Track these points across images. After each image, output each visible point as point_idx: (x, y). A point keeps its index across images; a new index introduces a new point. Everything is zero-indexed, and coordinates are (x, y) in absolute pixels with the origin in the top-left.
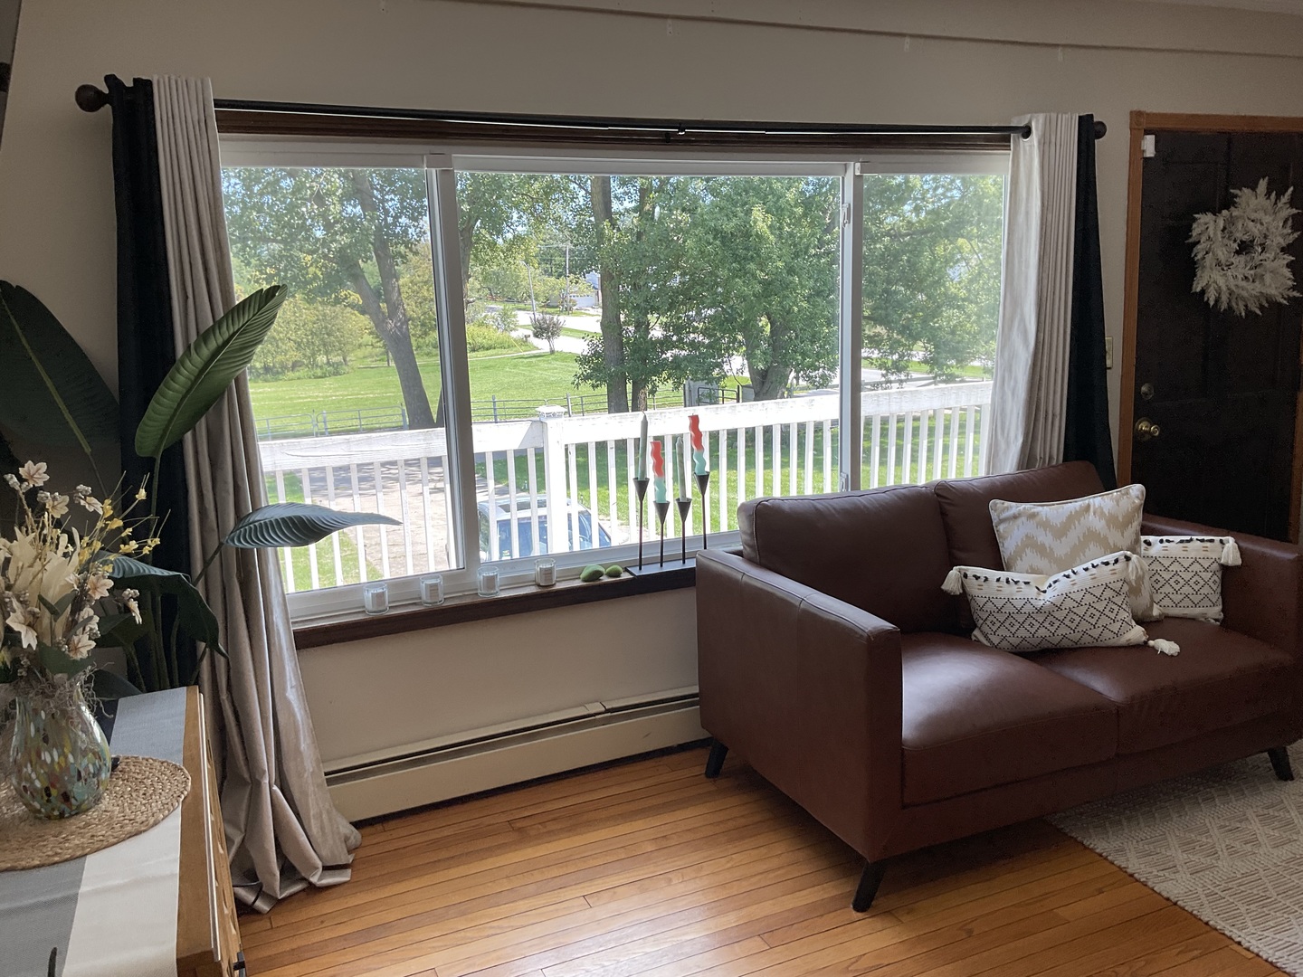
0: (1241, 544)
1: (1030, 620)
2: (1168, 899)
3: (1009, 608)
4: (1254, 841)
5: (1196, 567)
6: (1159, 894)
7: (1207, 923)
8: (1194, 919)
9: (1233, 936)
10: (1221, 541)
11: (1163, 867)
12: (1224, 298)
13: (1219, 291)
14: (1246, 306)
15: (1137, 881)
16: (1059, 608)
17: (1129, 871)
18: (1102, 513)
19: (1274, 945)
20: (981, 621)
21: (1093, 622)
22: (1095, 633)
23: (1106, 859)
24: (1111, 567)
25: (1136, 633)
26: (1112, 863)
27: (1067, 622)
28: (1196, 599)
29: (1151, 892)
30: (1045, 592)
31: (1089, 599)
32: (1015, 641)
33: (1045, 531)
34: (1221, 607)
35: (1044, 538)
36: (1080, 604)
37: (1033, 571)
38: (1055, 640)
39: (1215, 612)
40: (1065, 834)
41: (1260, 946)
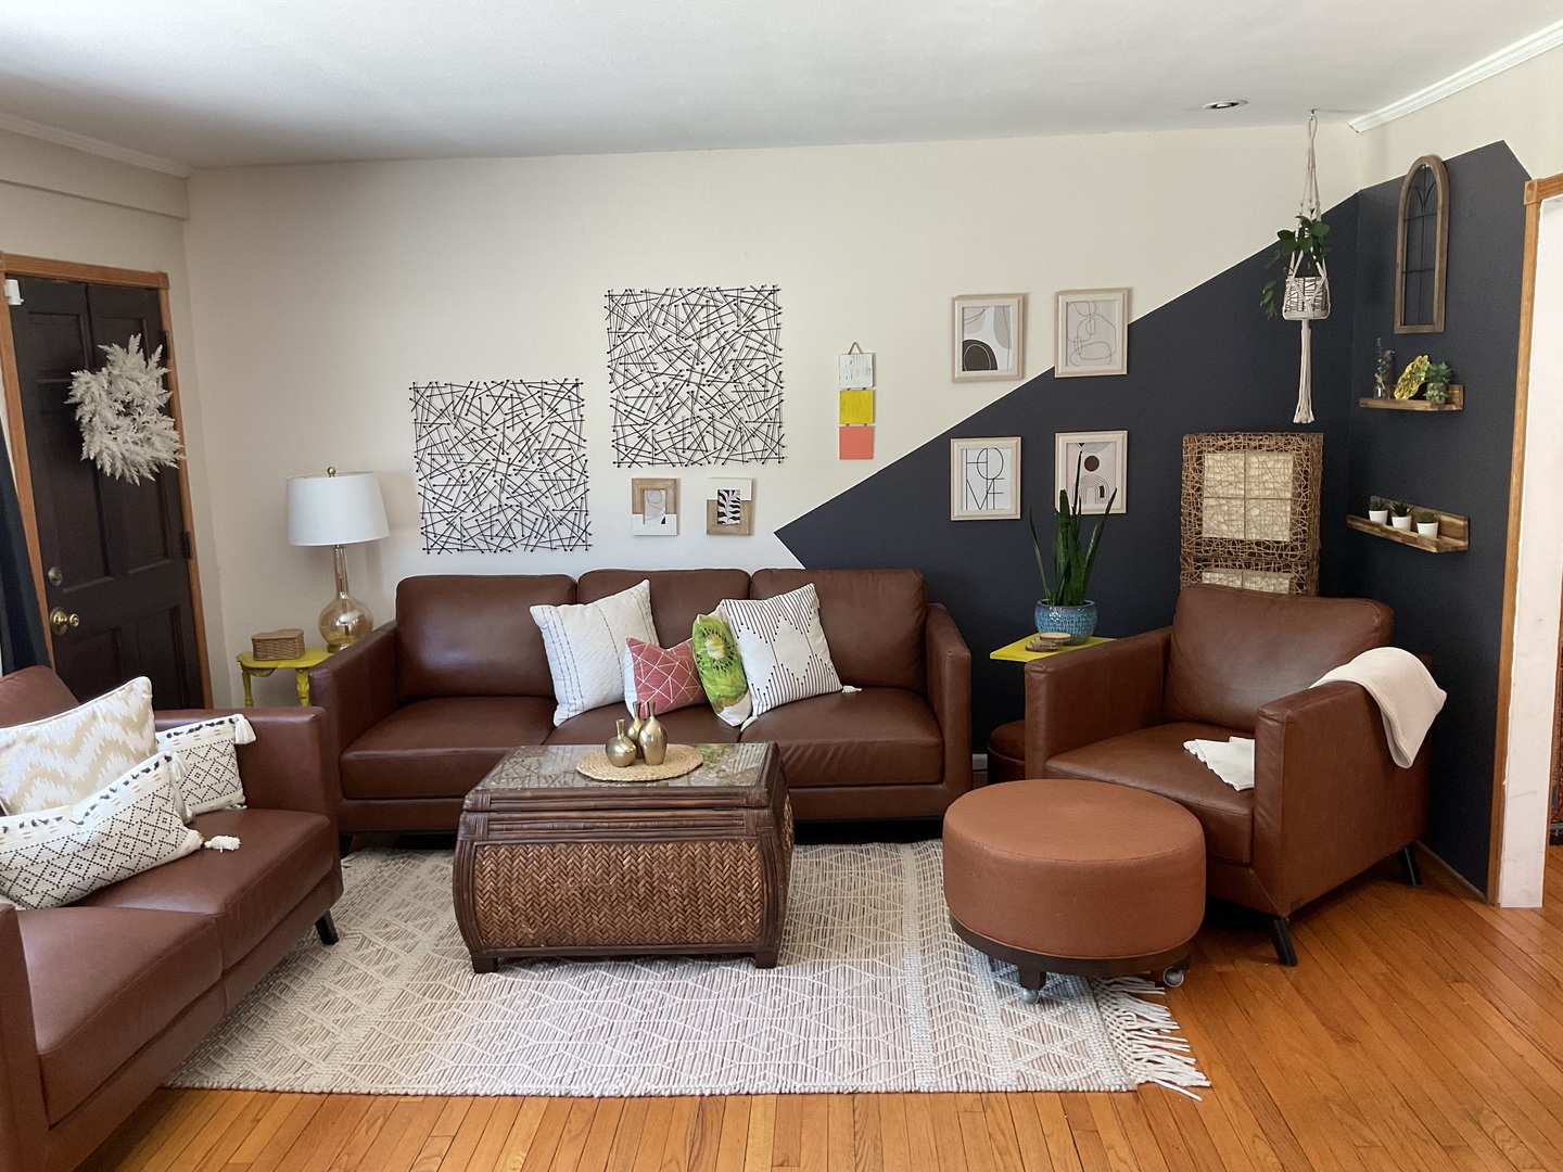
0: (251, 719)
1: (77, 860)
2: (322, 1093)
3: (46, 855)
4: (349, 1006)
5: (213, 754)
6: (311, 1093)
7: (369, 1094)
8: (354, 1097)
9: (399, 1092)
10: (231, 721)
11: (294, 1069)
12: (119, 464)
13: (113, 457)
14: (138, 472)
15: (281, 1093)
16: (109, 836)
17: (269, 1088)
18: (114, 719)
19: (433, 1080)
20: (8, 884)
21: (148, 839)
22: (153, 852)
23: (238, 1089)
24: (152, 773)
25: (192, 839)
26: (246, 1090)
27: (120, 849)
28: (219, 788)
29: (301, 1095)
30: (81, 823)
31: (139, 814)
32: (59, 893)
33: (53, 753)
34: (242, 790)
35: (55, 762)
36: (130, 824)
37: (50, 805)
38: (109, 875)
39: (238, 796)
40: (180, 1088)
41: (424, 1086)
